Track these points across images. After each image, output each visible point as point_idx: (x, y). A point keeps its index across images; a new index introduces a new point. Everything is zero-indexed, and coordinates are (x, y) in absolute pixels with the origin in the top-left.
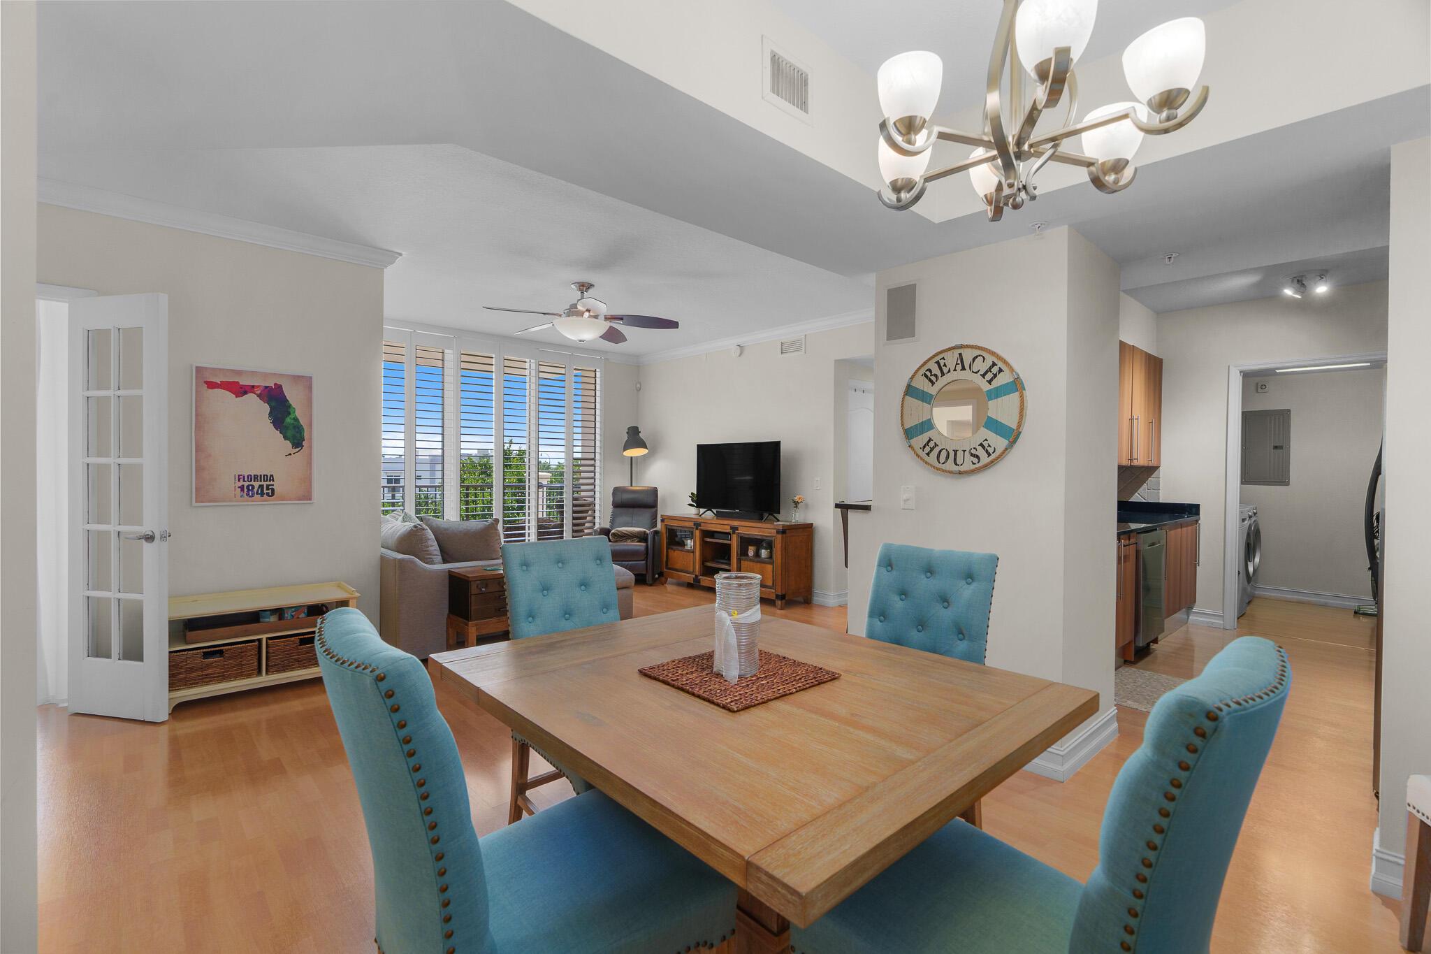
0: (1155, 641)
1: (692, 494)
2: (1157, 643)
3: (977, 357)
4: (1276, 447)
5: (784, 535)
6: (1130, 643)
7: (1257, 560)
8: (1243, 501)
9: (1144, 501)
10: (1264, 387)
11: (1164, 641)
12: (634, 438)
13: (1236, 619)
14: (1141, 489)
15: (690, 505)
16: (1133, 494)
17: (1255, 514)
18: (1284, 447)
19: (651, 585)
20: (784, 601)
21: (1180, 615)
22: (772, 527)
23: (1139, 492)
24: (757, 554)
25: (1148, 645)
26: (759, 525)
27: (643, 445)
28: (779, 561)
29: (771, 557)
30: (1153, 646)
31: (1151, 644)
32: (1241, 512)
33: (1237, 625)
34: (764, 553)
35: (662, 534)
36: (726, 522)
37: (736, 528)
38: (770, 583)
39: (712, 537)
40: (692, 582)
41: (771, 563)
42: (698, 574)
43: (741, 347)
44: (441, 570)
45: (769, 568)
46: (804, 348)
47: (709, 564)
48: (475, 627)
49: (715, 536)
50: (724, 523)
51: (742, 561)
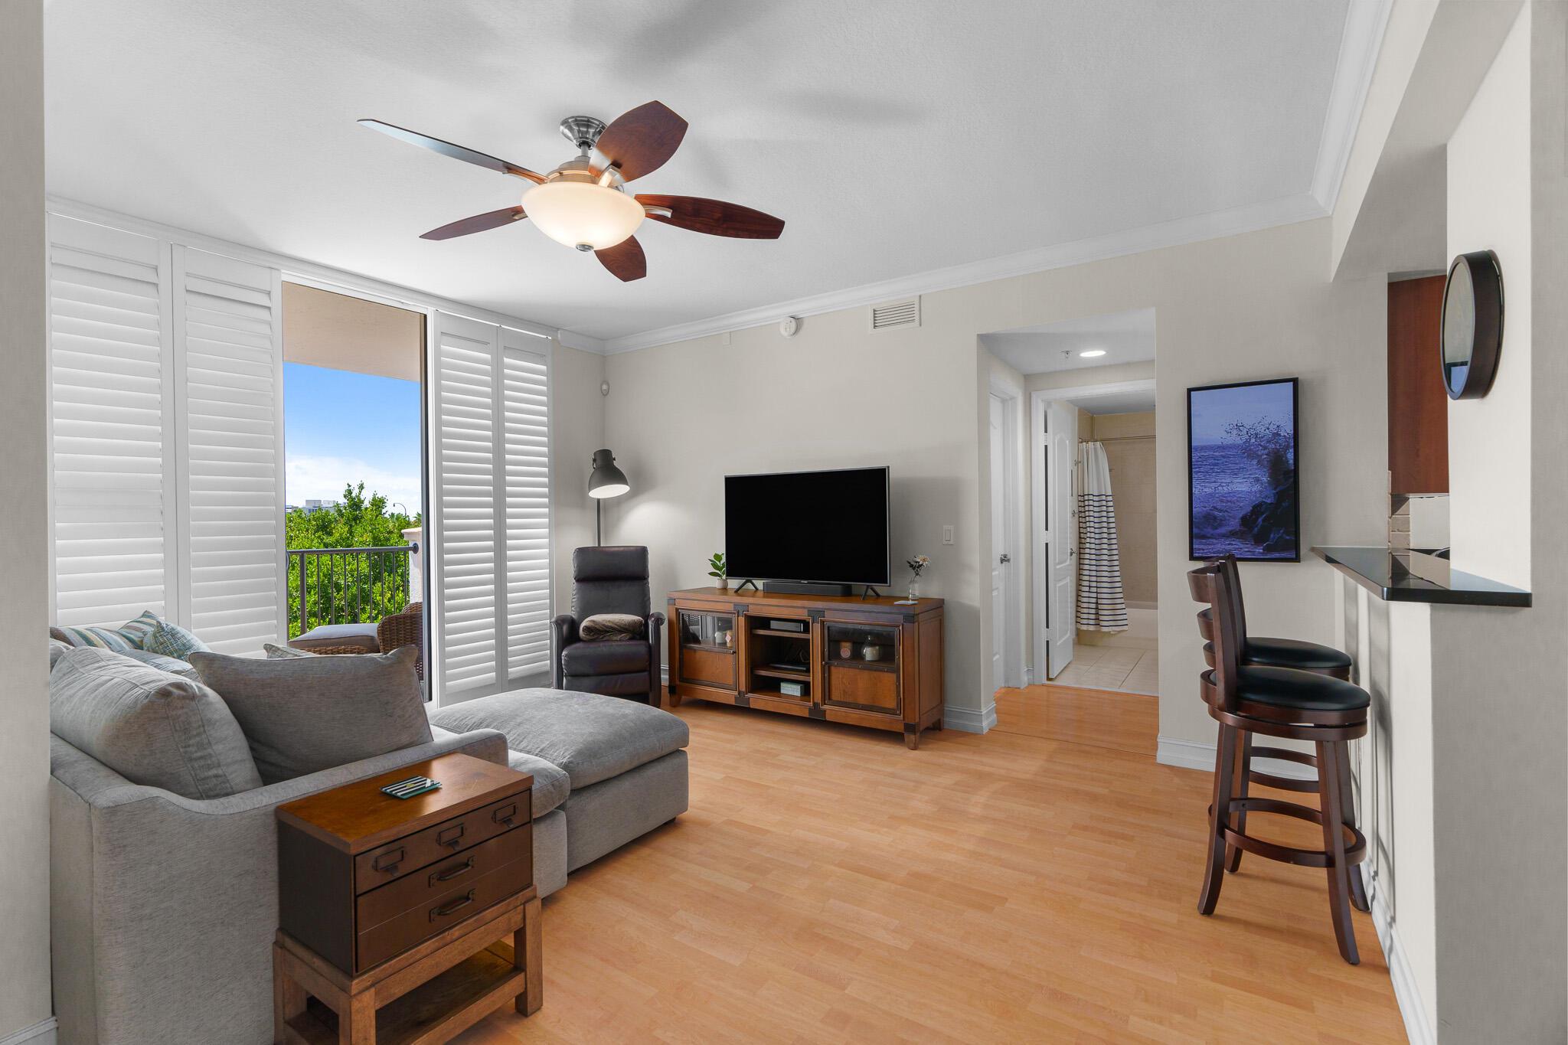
5: (916, 624)
15: (712, 573)
20: (921, 734)
22: (879, 609)
24: (857, 655)
27: (619, 478)
28: (909, 666)
34: (869, 653)
35: (673, 622)
36: (796, 602)
37: (821, 612)
38: (891, 703)
39: (768, 628)
40: (734, 704)
41: (892, 672)
42: (744, 690)
43: (798, 321)
44: (255, 811)
45: (888, 679)
46: (917, 318)
47: (763, 673)
48: (373, 990)
49: (772, 628)
50: (795, 605)
51: (833, 668)
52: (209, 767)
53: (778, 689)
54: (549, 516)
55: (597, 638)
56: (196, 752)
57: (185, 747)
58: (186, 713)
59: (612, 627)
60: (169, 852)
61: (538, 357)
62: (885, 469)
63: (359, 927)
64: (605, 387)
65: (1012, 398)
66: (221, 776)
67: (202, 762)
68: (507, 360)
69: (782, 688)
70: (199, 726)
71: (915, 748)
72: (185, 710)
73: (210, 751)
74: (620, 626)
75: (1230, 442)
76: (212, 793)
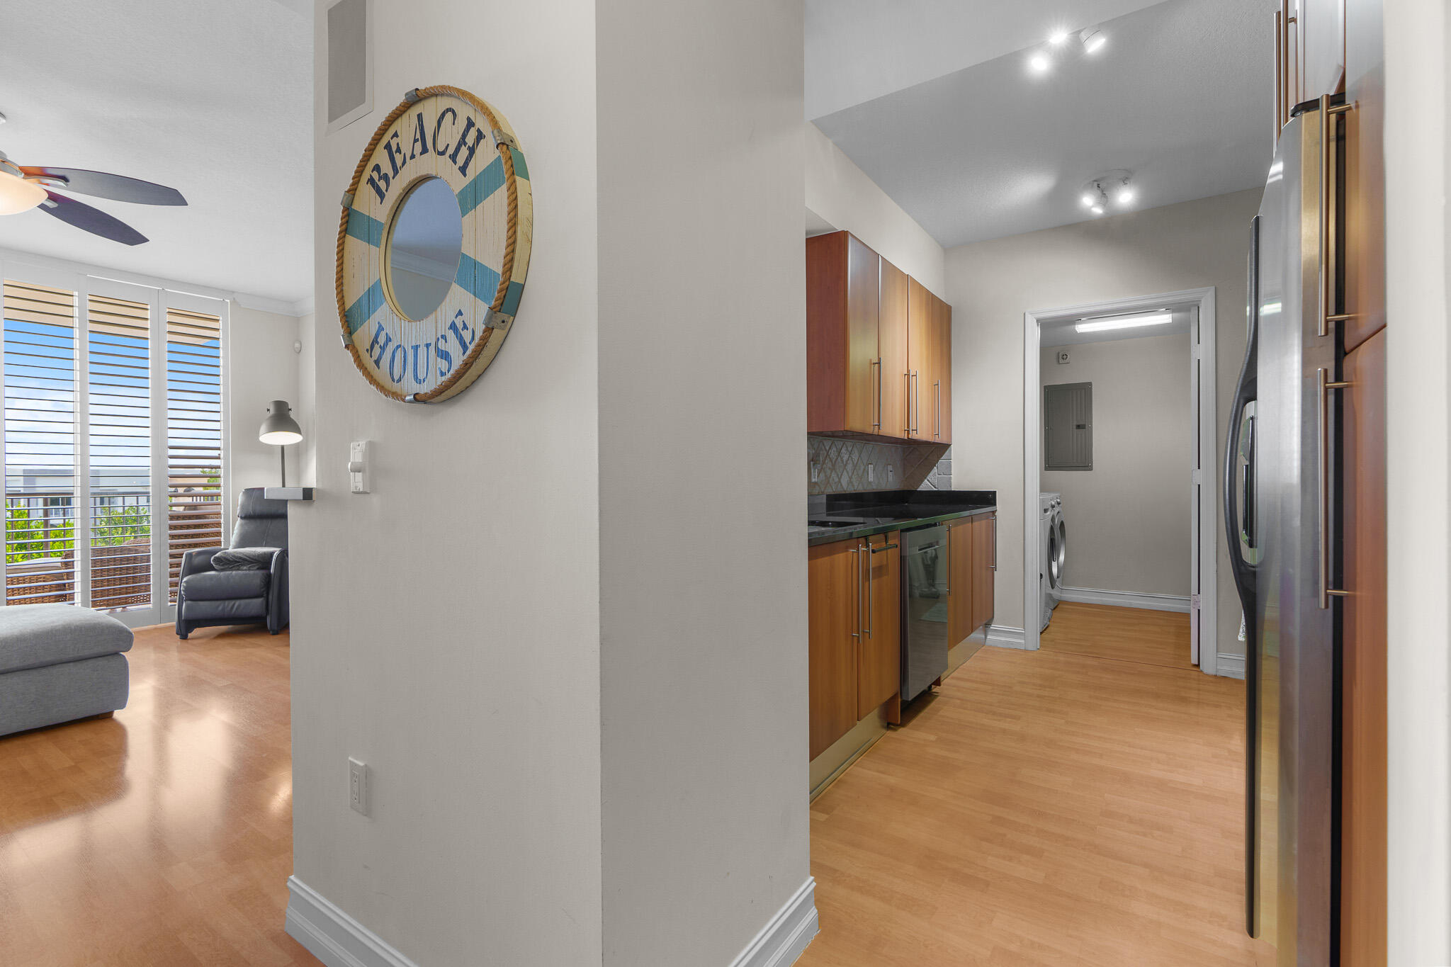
0: (938, 682)
2: (939, 685)
3: (443, 115)
4: (1078, 427)
6: (894, 698)
7: (1062, 558)
8: (1044, 489)
9: (935, 489)
10: (1065, 357)
11: (952, 678)
13: (1039, 633)
14: (931, 474)
16: (922, 481)
17: (1059, 503)
18: (1087, 427)
21: (977, 635)
23: (928, 478)
25: (930, 687)
30: (936, 689)
31: (933, 686)
32: (1042, 501)
33: (1041, 643)
55: (227, 566)
64: (297, 345)
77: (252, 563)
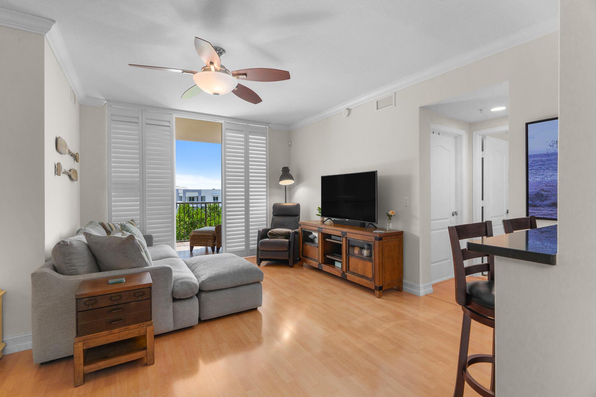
1: (319, 208)
5: (381, 241)
12: (286, 174)
15: (317, 215)
19: (292, 267)
20: (381, 291)
22: (371, 234)
24: (361, 253)
26: (361, 232)
27: (290, 177)
28: (377, 261)
29: (370, 256)
34: (365, 252)
35: (300, 233)
36: (339, 229)
37: (345, 233)
38: (370, 276)
39: (330, 238)
40: (317, 268)
41: (371, 262)
42: (321, 262)
43: (349, 110)
44: (76, 281)
45: (369, 264)
46: (394, 103)
47: (328, 257)
48: (82, 342)
49: (332, 238)
50: (337, 229)
51: (350, 258)
52: (71, 266)
53: (334, 264)
54: (266, 192)
55: (273, 237)
56: (67, 261)
57: (64, 259)
58: (64, 250)
59: (278, 234)
60: (49, 289)
61: (263, 134)
62: (375, 172)
63: (78, 322)
64: (290, 143)
65: (460, 136)
66: (75, 269)
67: (69, 264)
68: (250, 136)
69: (335, 263)
70: (68, 254)
71: (379, 297)
72: (64, 249)
73: (72, 261)
74: (281, 233)
75: (552, 152)
76: (73, 274)
77: (282, 236)
